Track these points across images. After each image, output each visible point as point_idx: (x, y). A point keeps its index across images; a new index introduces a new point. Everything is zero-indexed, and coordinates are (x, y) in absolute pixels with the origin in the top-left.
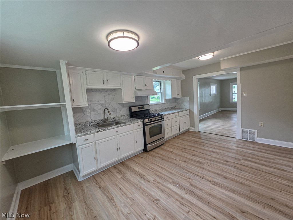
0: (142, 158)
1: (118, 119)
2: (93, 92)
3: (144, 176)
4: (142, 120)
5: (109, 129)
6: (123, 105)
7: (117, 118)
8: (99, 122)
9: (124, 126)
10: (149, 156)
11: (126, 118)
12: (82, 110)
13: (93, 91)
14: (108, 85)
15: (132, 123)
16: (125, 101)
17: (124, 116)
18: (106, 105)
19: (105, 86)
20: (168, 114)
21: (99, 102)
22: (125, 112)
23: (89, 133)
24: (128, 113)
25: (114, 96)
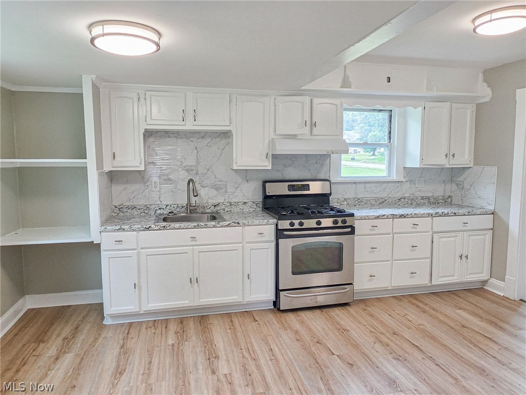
0: (257, 321)
1: (226, 209)
2: (169, 137)
3: (217, 357)
4: (275, 221)
5: (175, 229)
6: (246, 174)
7: (223, 207)
8: (178, 210)
9: (214, 226)
10: (275, 322)
11: (252, 210)
12: (143, 178)
13: (171, 135)
14: (195, 123)
15: (238, 223)
16: (238, 164)
17: (245, 203)
18: (200, 172)
19: (189, 126)
20: (378, 217)
21: (181, 162)
22: (251, 193)
23: (126, 227)
24: (259, 198)
25: (223, 149)
